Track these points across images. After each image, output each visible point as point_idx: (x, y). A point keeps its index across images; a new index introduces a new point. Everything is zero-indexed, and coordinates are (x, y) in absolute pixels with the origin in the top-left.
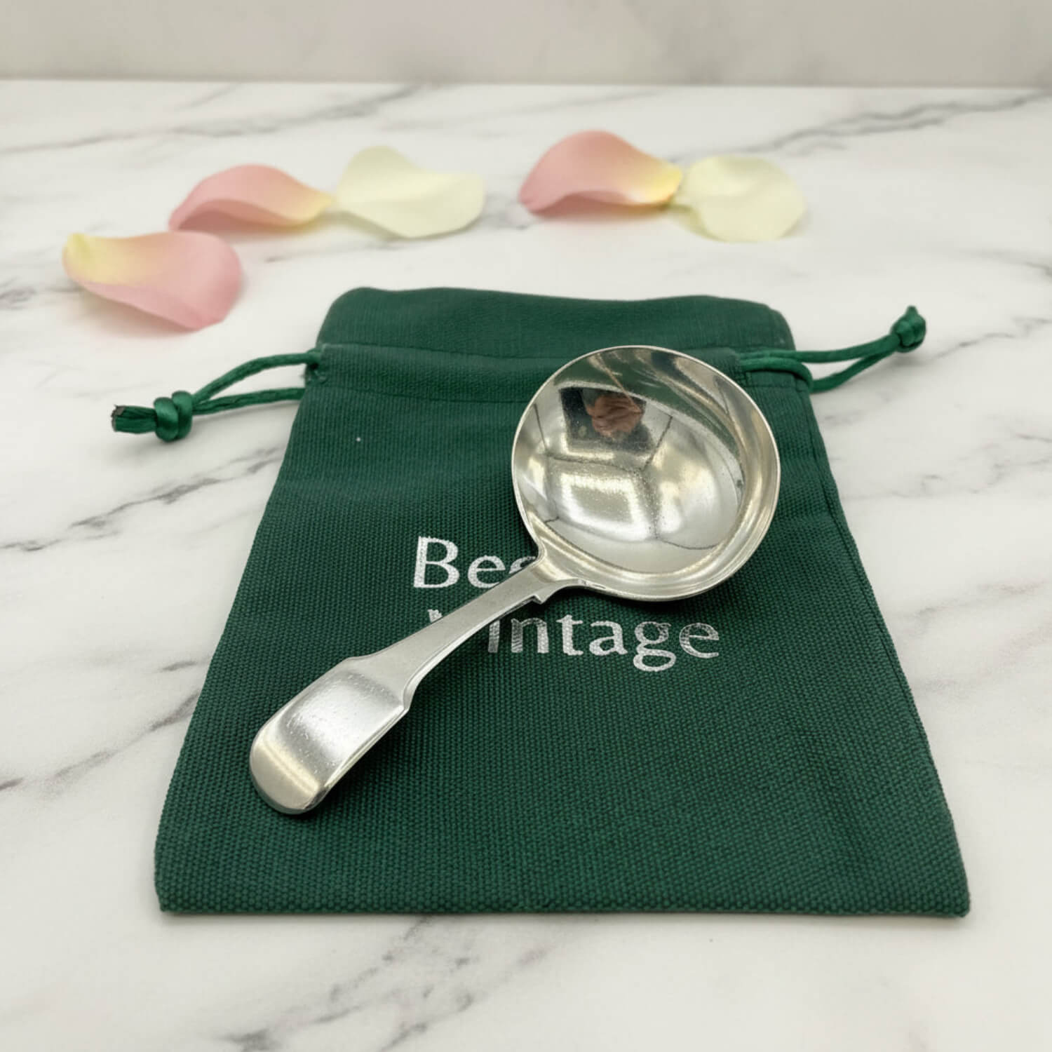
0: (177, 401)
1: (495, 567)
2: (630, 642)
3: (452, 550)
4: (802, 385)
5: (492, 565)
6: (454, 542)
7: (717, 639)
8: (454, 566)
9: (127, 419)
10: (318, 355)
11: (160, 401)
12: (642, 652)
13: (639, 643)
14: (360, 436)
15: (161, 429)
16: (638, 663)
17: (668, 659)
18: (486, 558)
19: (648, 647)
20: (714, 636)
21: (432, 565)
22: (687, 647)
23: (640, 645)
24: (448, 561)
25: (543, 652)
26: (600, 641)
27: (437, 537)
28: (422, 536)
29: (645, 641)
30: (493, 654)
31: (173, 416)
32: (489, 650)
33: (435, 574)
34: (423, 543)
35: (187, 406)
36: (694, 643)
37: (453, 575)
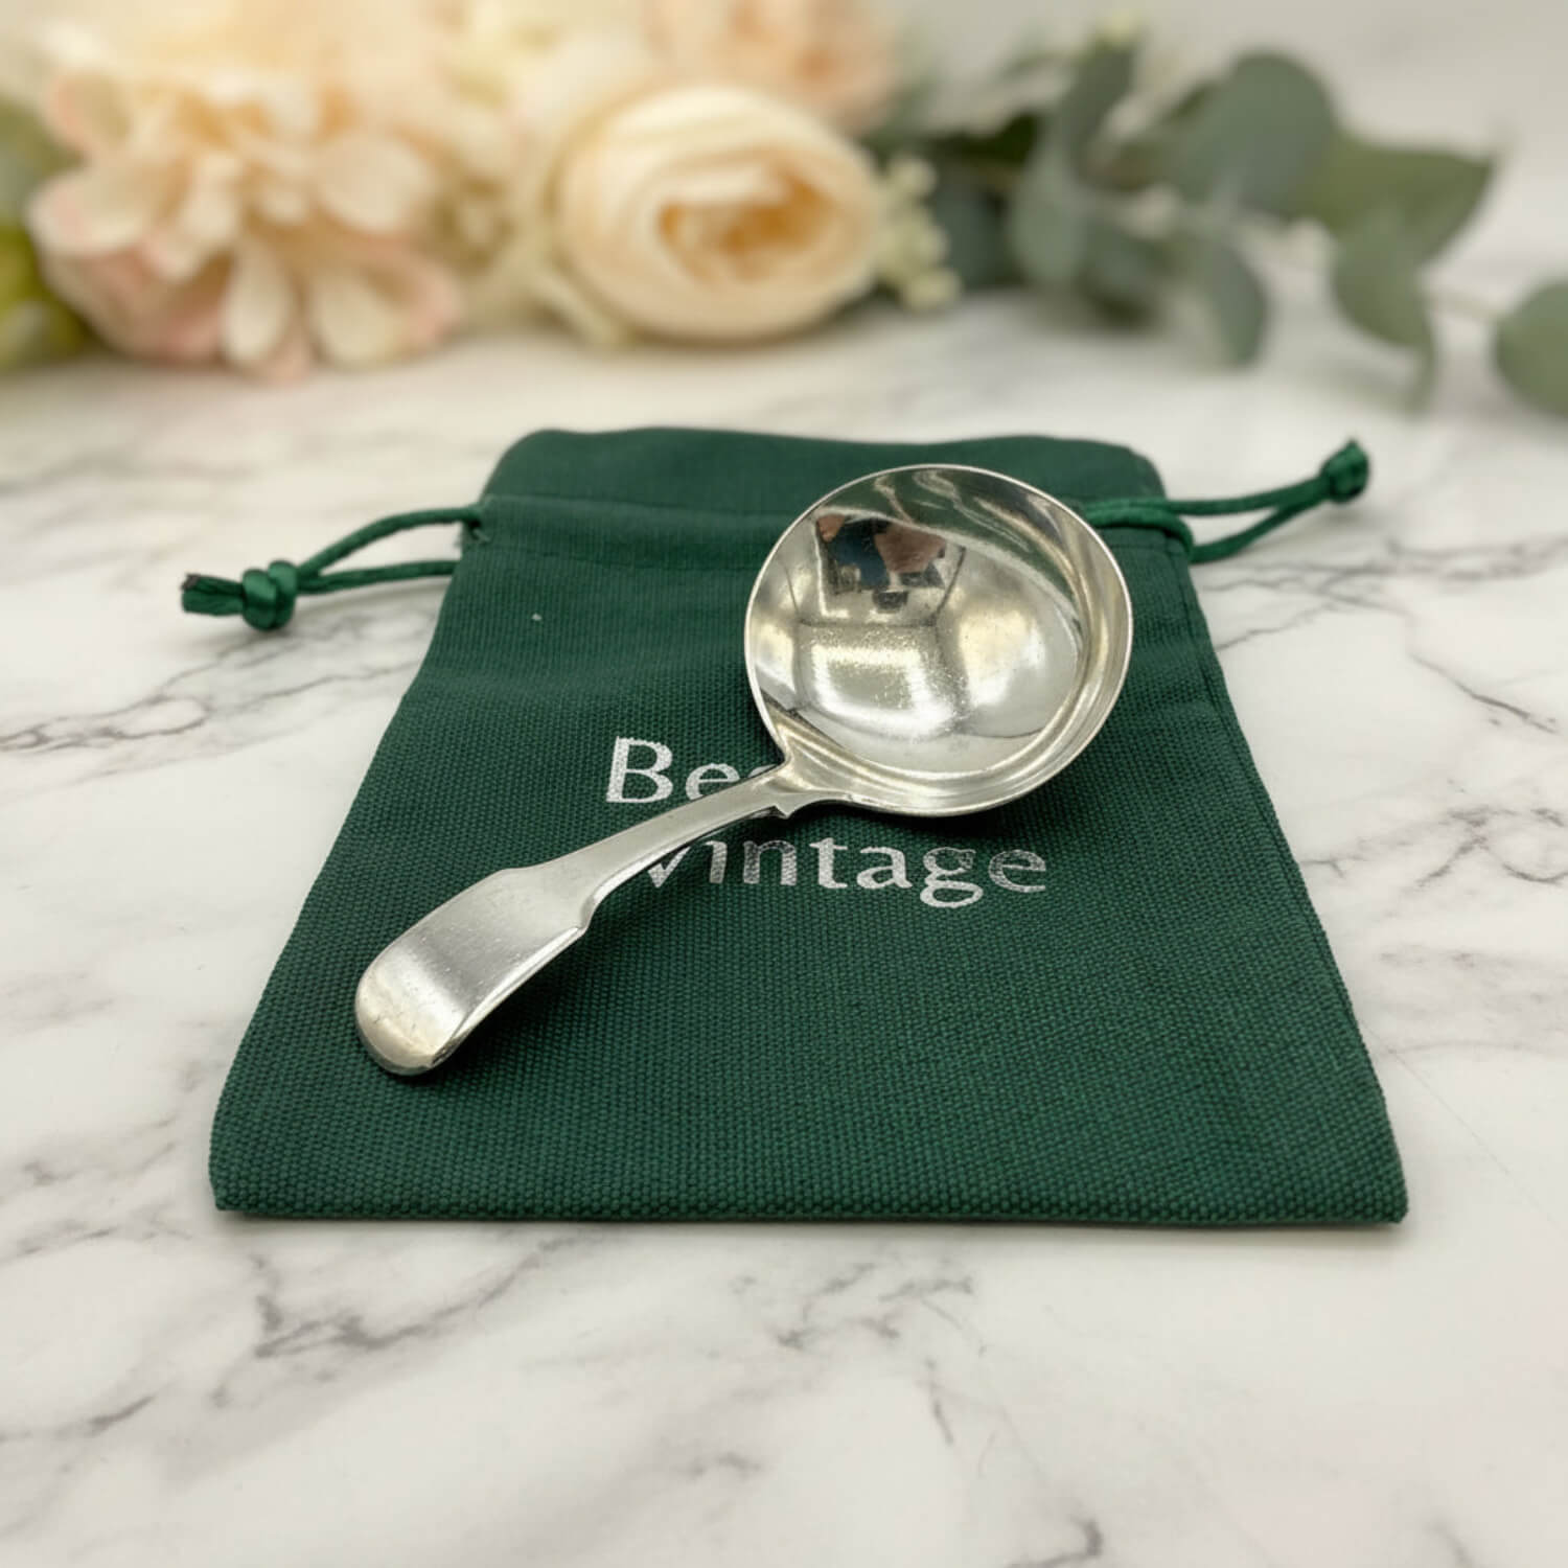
0: (275, 573)
1: (724, 777)
2: (917, 874)
3: (664, 756)
4: (1176, 547)
5: (721, 775)
6: (668, 746)
7: (1043, 869)
8: (666, 775)
9: (203, 595)
10: (479, 511)
11: (252, 573)
12: (932, 884)
13: (929, 873)
14: (538, 613)
15: (251, 610)
16: (927, 897)
17: (970, 894)
18: (712, 766)
19: (942, 878)
20: (1038, 864)
21: (634, 774)
22: (999, 879)
23: (930, 876)
24: (658, 770)
25: (789, 883)
26: (873, 870)
27: (643, 739)
28: (622, 737)
29: (936, 871)
30: (718, 886)
31: (269, 594)
32: (712, 880)
33: (637, 785)
34: (622, 747)
35: (289, 582)
36: (1010, 875)
37: (665, 788)
